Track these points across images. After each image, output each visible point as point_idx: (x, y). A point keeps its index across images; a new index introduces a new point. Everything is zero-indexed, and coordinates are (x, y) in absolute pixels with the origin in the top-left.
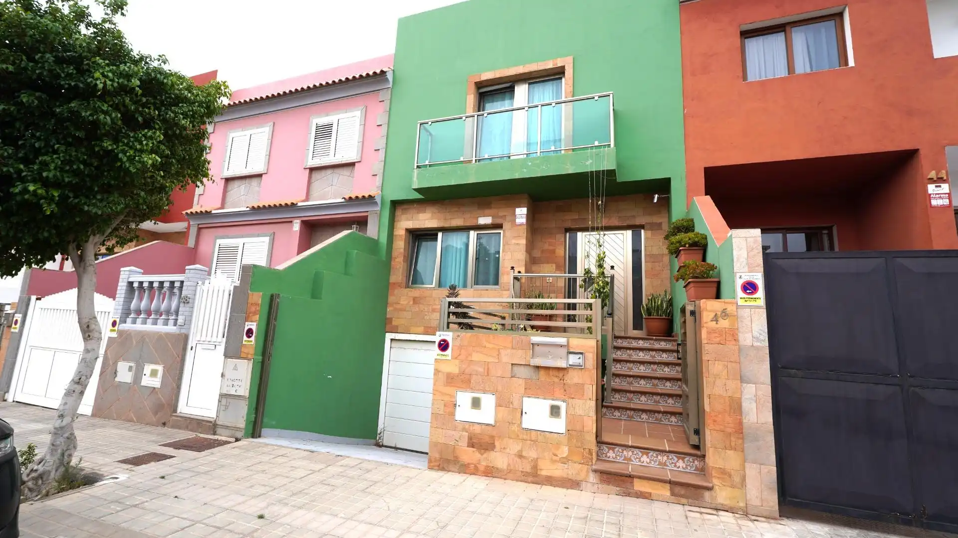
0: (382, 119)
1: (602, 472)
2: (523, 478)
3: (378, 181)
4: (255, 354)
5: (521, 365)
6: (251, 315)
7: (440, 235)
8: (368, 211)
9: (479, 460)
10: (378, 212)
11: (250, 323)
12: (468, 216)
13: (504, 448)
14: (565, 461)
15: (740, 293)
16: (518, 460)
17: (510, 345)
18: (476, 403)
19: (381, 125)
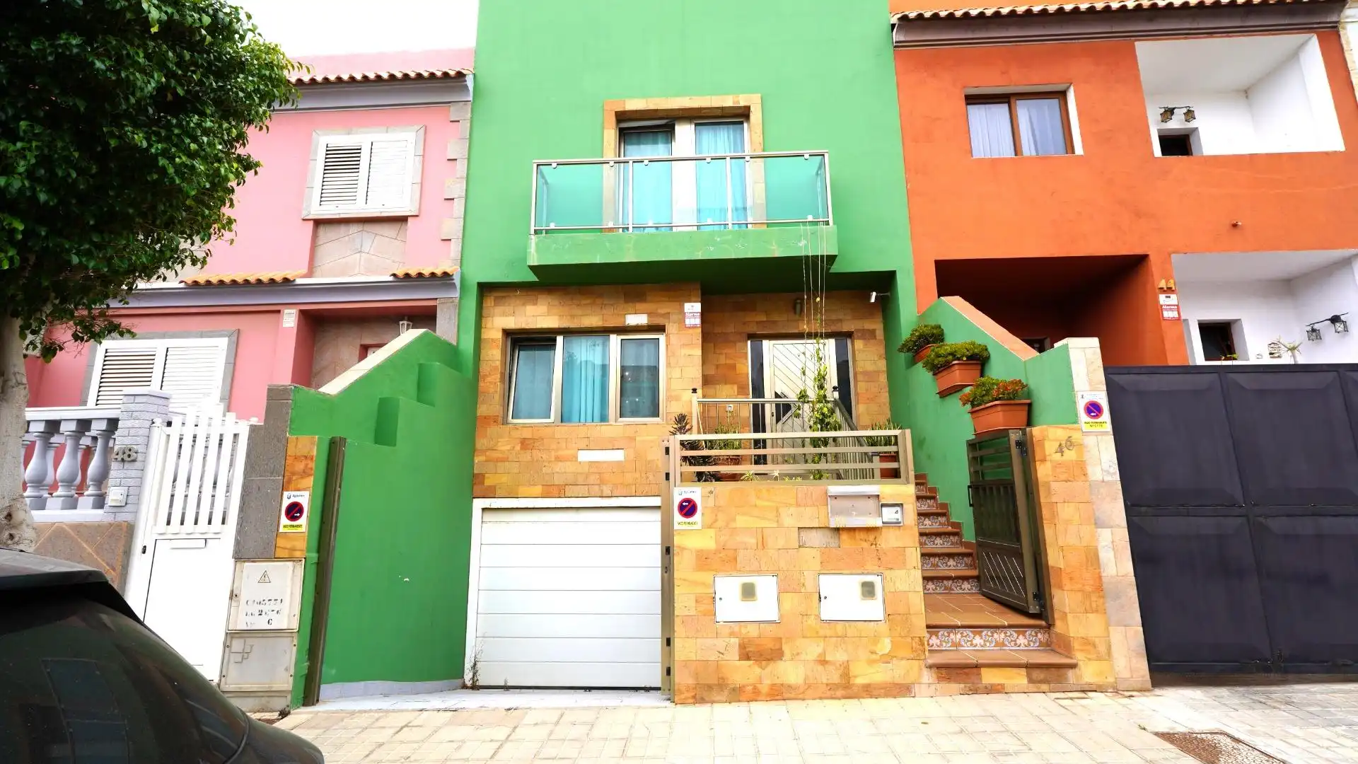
0: (455, 149)
1: (939, 667)
2: (829, 693)
3: (455, 248)
4: (308, 550)
5: (812, 528)
6: (294, 478)
7: (560, 339)
8: (436, 299)
9: (760, 677)
10: (457, 301)
11: (293, 493)
12: (608, 311)
13: (798, 654)
14: (887, 659)
15: (1083, 417)
16: (820, 668)
17: (793, 501)
18: (749, 592)
19: (456, 160)
